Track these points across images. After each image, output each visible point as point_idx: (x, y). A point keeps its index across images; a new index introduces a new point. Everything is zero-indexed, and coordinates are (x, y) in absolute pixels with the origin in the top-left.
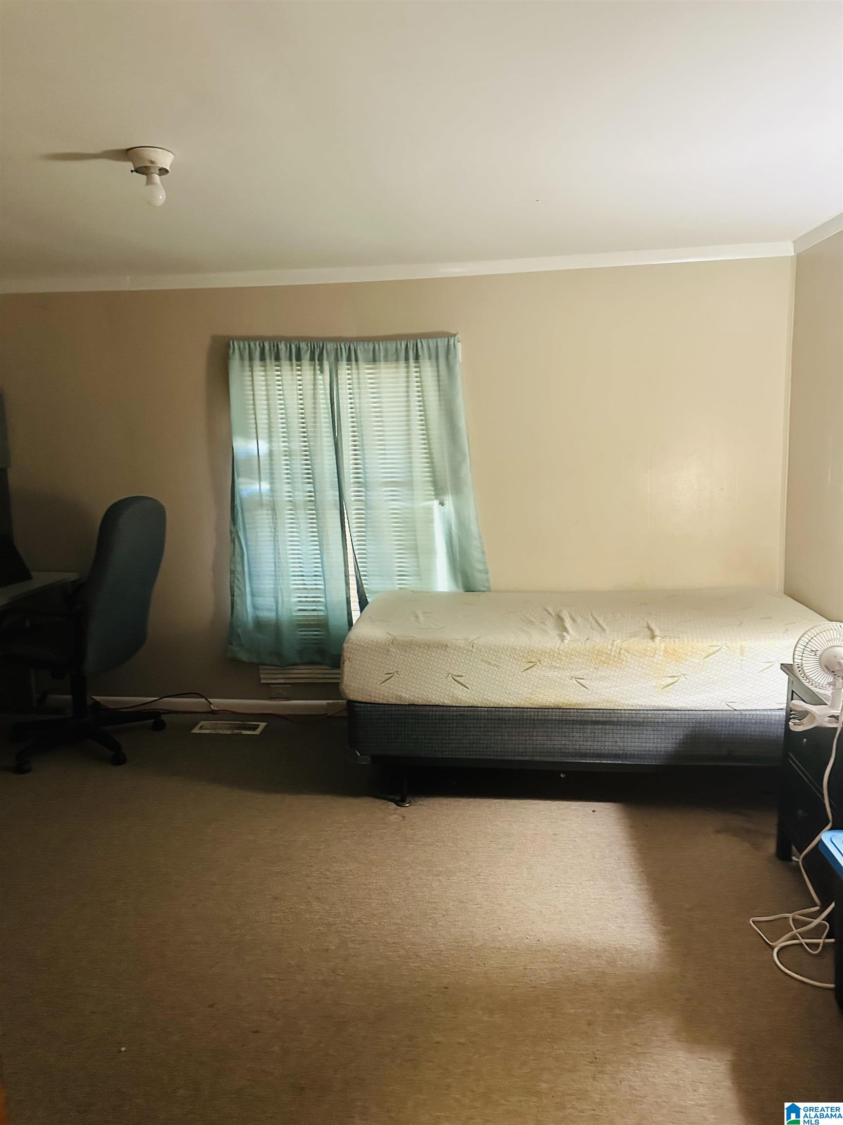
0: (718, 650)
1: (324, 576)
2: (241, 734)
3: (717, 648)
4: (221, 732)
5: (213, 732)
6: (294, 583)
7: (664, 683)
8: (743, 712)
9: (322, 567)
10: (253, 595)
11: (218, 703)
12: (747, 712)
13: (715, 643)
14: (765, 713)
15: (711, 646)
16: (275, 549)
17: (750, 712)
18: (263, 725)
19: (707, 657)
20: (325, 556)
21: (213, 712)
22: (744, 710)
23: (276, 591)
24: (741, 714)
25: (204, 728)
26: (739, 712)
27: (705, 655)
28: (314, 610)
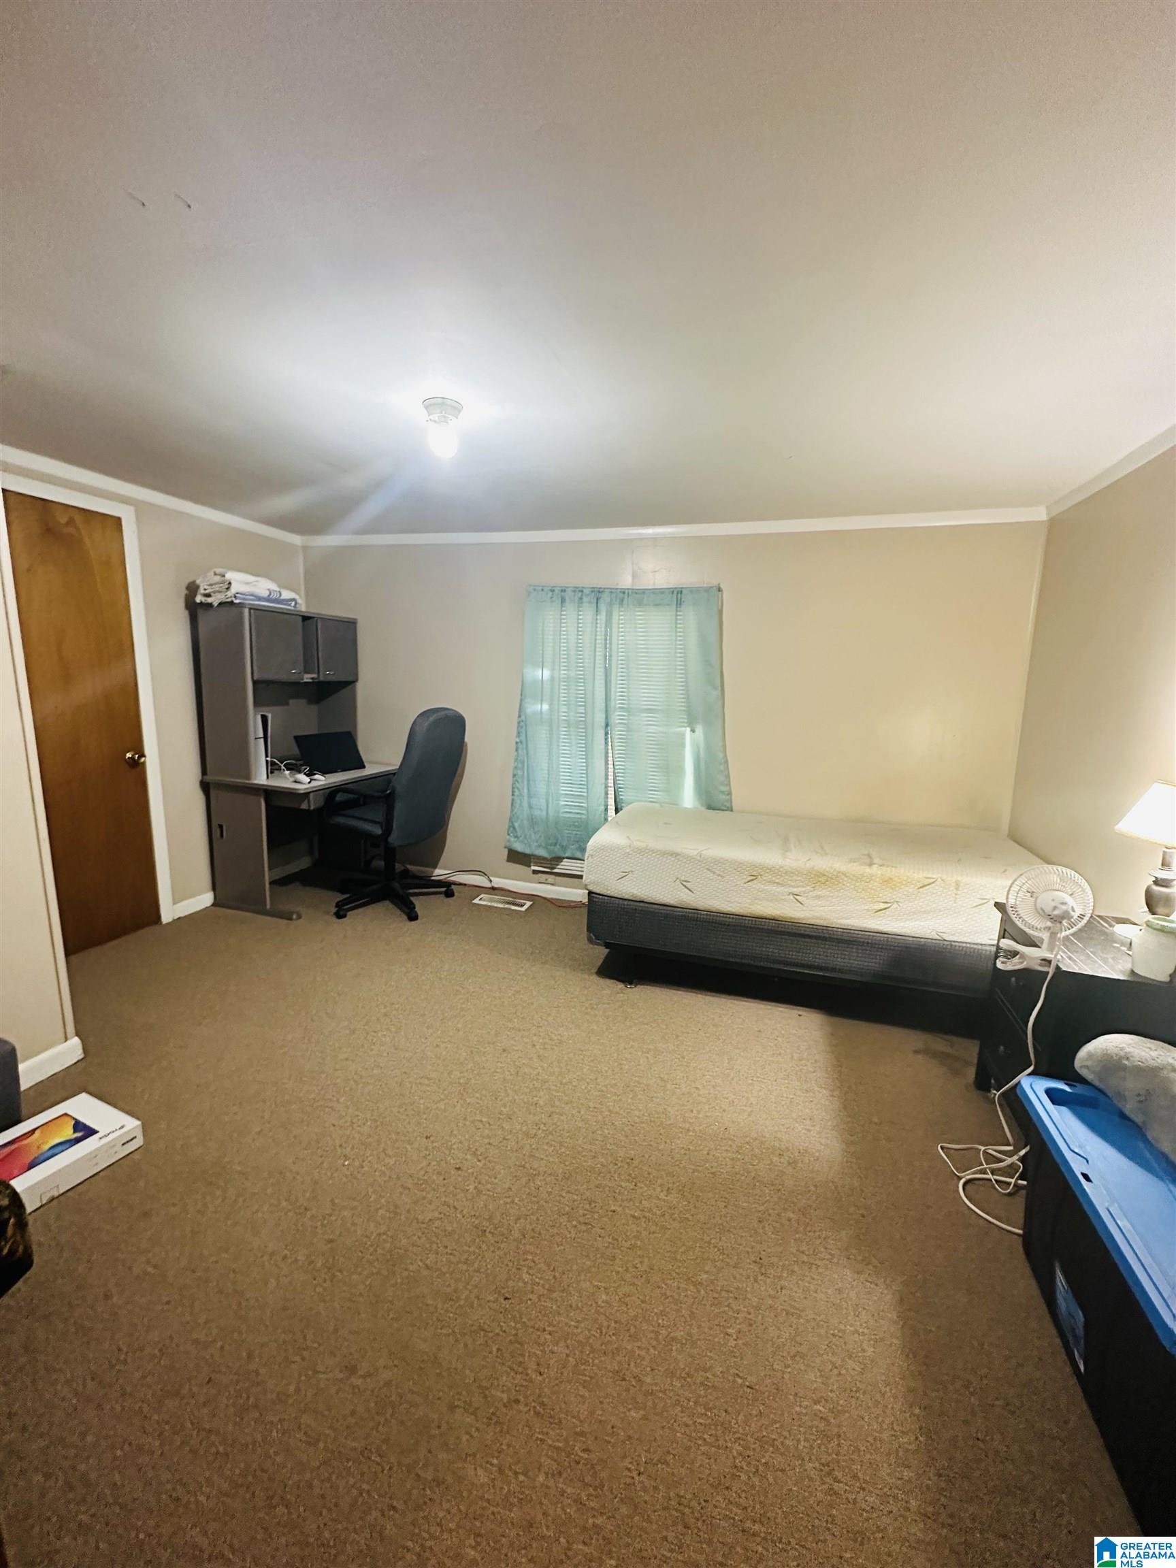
0: (933, 883)
1: (587, 785)
2: (510, 909)
3: (933, 880)
4: (496, 905)
5: (489, 904)
6: (564, 789)
7: (877, 907)
8: (953, 944)
9: (587, 777)
10: (529, 797)
11: (498, 882)
12: (957, 944)
13: (930, 876)
14: (975, 946)
15: (927, 878)
16: (549, 759)
17: (961, 944)
18: (529, 904)
19: (921, 887)
20: (590, 767)
21: (493, 888)
22: (954, 942)
23: (547, 794)
24: (951, 945)
25: (482, 900)
26: (948, 943)
27: (919, 885)
28: (578, 813)
